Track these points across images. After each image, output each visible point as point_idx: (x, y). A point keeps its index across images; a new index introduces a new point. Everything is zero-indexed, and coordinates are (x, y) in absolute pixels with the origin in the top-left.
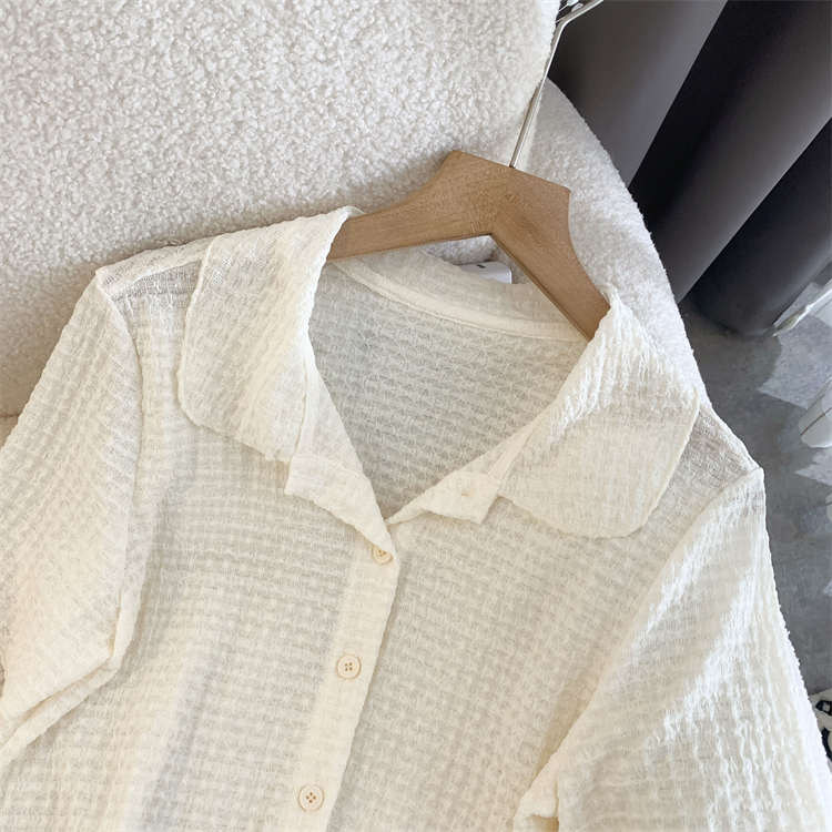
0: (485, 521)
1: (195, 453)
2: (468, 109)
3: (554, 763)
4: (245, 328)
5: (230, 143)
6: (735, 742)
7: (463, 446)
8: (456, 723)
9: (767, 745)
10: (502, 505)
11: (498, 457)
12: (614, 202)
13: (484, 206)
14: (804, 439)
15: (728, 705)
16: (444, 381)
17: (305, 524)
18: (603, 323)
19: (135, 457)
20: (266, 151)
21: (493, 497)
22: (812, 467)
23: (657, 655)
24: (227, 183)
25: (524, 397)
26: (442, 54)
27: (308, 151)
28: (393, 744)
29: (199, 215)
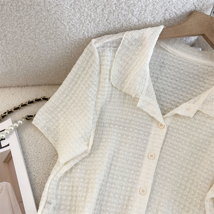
0: (193, 117)
1: (111, 94)
4: (131, 58)
5: (137, 3)
8: (182, 173)
10: (198, 113)
11: (198, 99)
13: (202, 26)
16: (183, 78)
17: (140, 116)
19: (96, 94)
20: (146, 6)
21: (197, 110)
24: (132, 14)
25: (205, 83)
27: (157, 7)
28: (164, 178)
29: (122, 25)
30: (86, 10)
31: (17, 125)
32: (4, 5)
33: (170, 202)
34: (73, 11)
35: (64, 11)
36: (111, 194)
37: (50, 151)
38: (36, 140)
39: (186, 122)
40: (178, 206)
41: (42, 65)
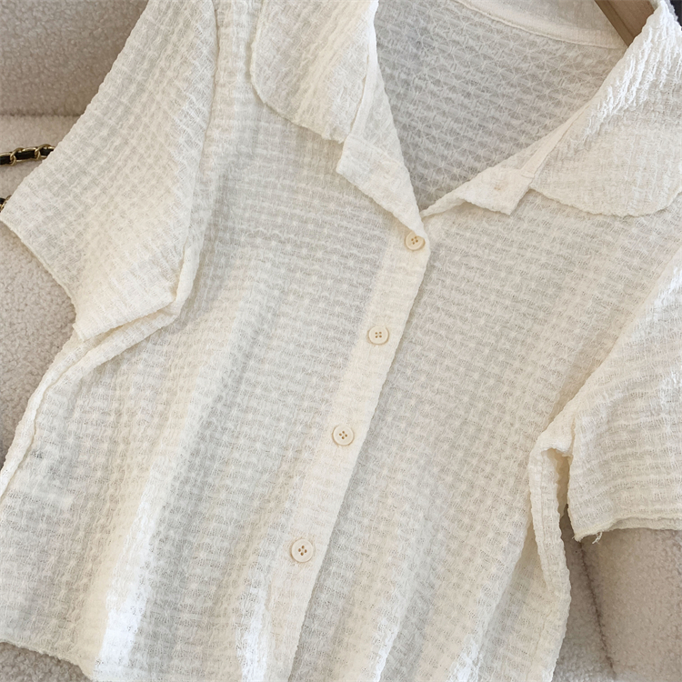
0: (513, 213)
1: (256, 131)
3: (572, 407)
4: (317, 7)
7: (496, 150)
8: (471, 388)
10: (531, 198)
11: (532, 155)
16: (487, 85)
17: (348, 210)
18: (650, 20)
19: (205, 126)
21: (524, 190)
23: (675, 315)
25: (558, 104)
28: (413, 402)
33: (426, 472)
36: (242, 441)
37: (54, 307)
38: (9, 274)
39: (493, 228)
40: (452, 486)
41: (33, 27)
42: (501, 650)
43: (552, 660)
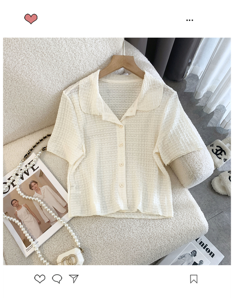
0: (136, 115)
1: (86, 118)
2: (114, 48)
3: (156, 144)
4: (89, 94)
5: (79, 64)
6: (182, 131)
7: (129, 105)
8: (140, 148)
9: (186, 130)
10: (138, 111)
11: (135, 104)
12: (142, 58)
13: (121, 63)
14: (195, 98)
15: (179, 126)
16: (122, 94)
17: (107, 125)
18: (145, 75)
19: (77, 121)
20: (85, 64)
21: (136, 110)
22: (199, 103)
23: (167, 123)
24: (79, 70)
25: (136, 93)
26: (108, 41)
27: (91, 62)
29: (76, 78)
30: (54, 78)
31: (39, 155)
32: (11, 91)
33: (138, 165)
34: (47, 81)
35: (42, 83)
36: (105, 172)
37: (63, 162)
38: (53, 160)
39: (133, 119)
40: (143, 166)
41: (40, 115)
42: (162, 189)
43: (170, 187)
